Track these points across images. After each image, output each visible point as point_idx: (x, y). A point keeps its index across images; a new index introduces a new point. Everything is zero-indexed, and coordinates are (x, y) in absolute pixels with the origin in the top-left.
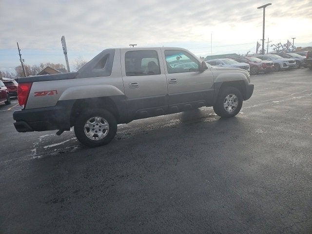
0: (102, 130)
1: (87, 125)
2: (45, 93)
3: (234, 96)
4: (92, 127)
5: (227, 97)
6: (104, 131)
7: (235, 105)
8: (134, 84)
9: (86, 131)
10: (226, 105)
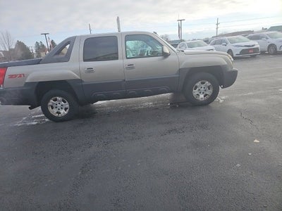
0: (64, 108)
1: (50, 104)
2: (16, 76)
3: (208, 83)
4: (54, 106)
5: (198, 84)
6: (66, 109)
7: (209, 92)
8: (90, 70)
9: (50, 109)
10: (195, 92)
